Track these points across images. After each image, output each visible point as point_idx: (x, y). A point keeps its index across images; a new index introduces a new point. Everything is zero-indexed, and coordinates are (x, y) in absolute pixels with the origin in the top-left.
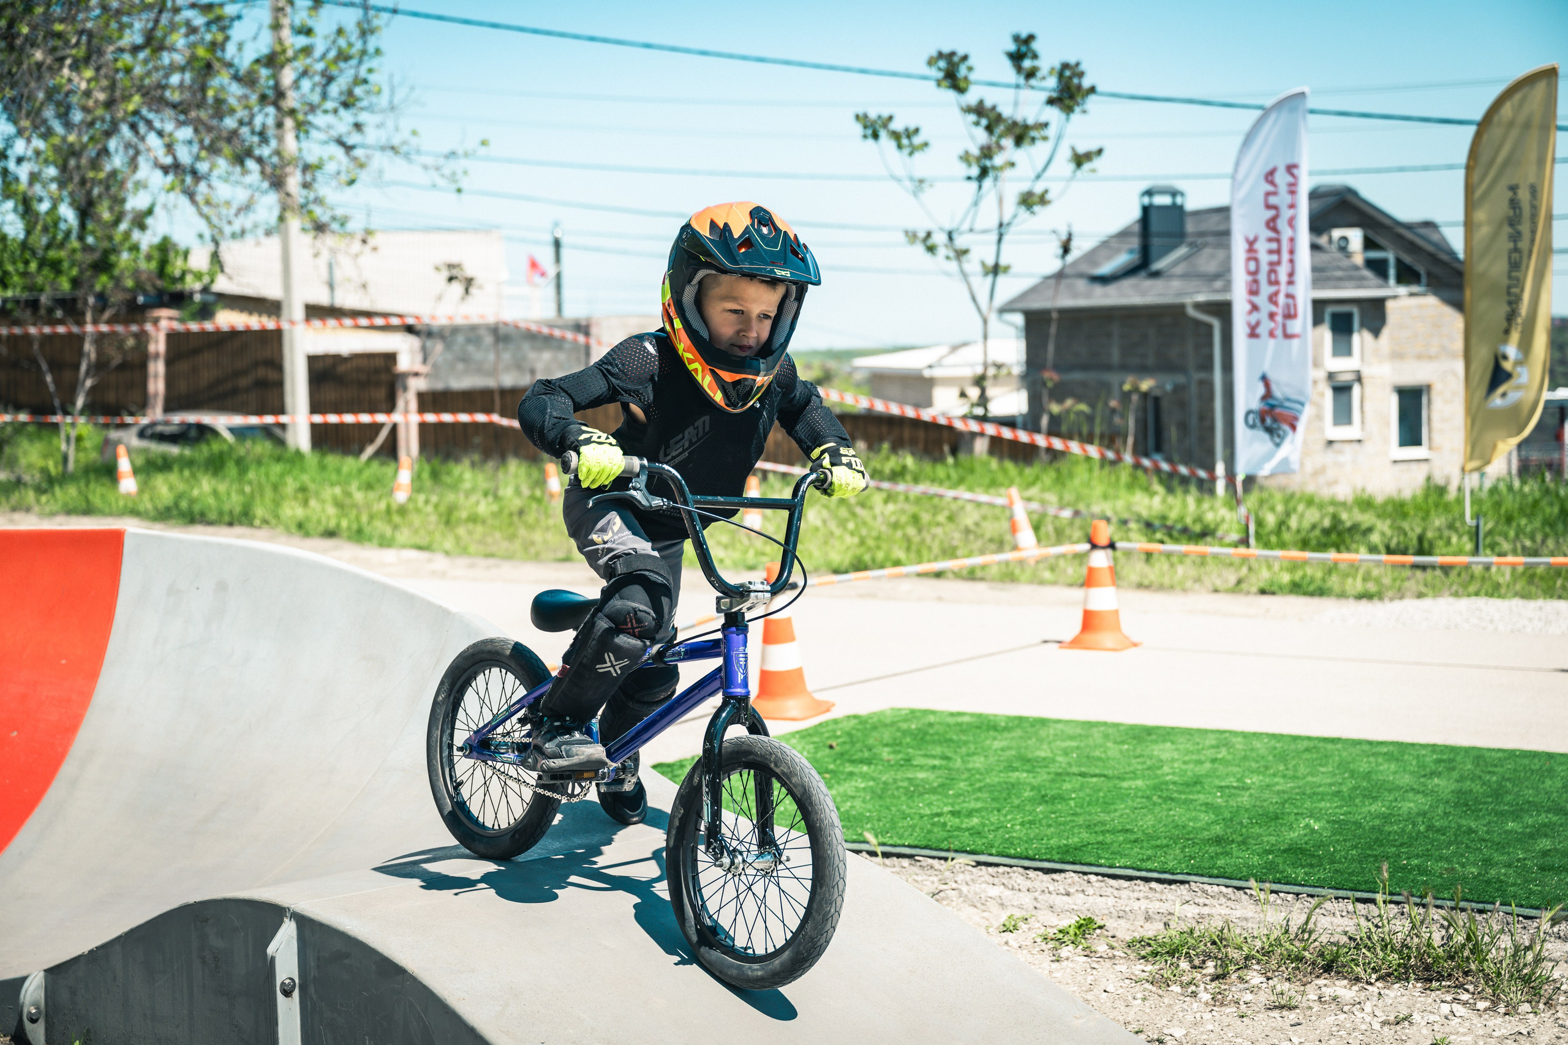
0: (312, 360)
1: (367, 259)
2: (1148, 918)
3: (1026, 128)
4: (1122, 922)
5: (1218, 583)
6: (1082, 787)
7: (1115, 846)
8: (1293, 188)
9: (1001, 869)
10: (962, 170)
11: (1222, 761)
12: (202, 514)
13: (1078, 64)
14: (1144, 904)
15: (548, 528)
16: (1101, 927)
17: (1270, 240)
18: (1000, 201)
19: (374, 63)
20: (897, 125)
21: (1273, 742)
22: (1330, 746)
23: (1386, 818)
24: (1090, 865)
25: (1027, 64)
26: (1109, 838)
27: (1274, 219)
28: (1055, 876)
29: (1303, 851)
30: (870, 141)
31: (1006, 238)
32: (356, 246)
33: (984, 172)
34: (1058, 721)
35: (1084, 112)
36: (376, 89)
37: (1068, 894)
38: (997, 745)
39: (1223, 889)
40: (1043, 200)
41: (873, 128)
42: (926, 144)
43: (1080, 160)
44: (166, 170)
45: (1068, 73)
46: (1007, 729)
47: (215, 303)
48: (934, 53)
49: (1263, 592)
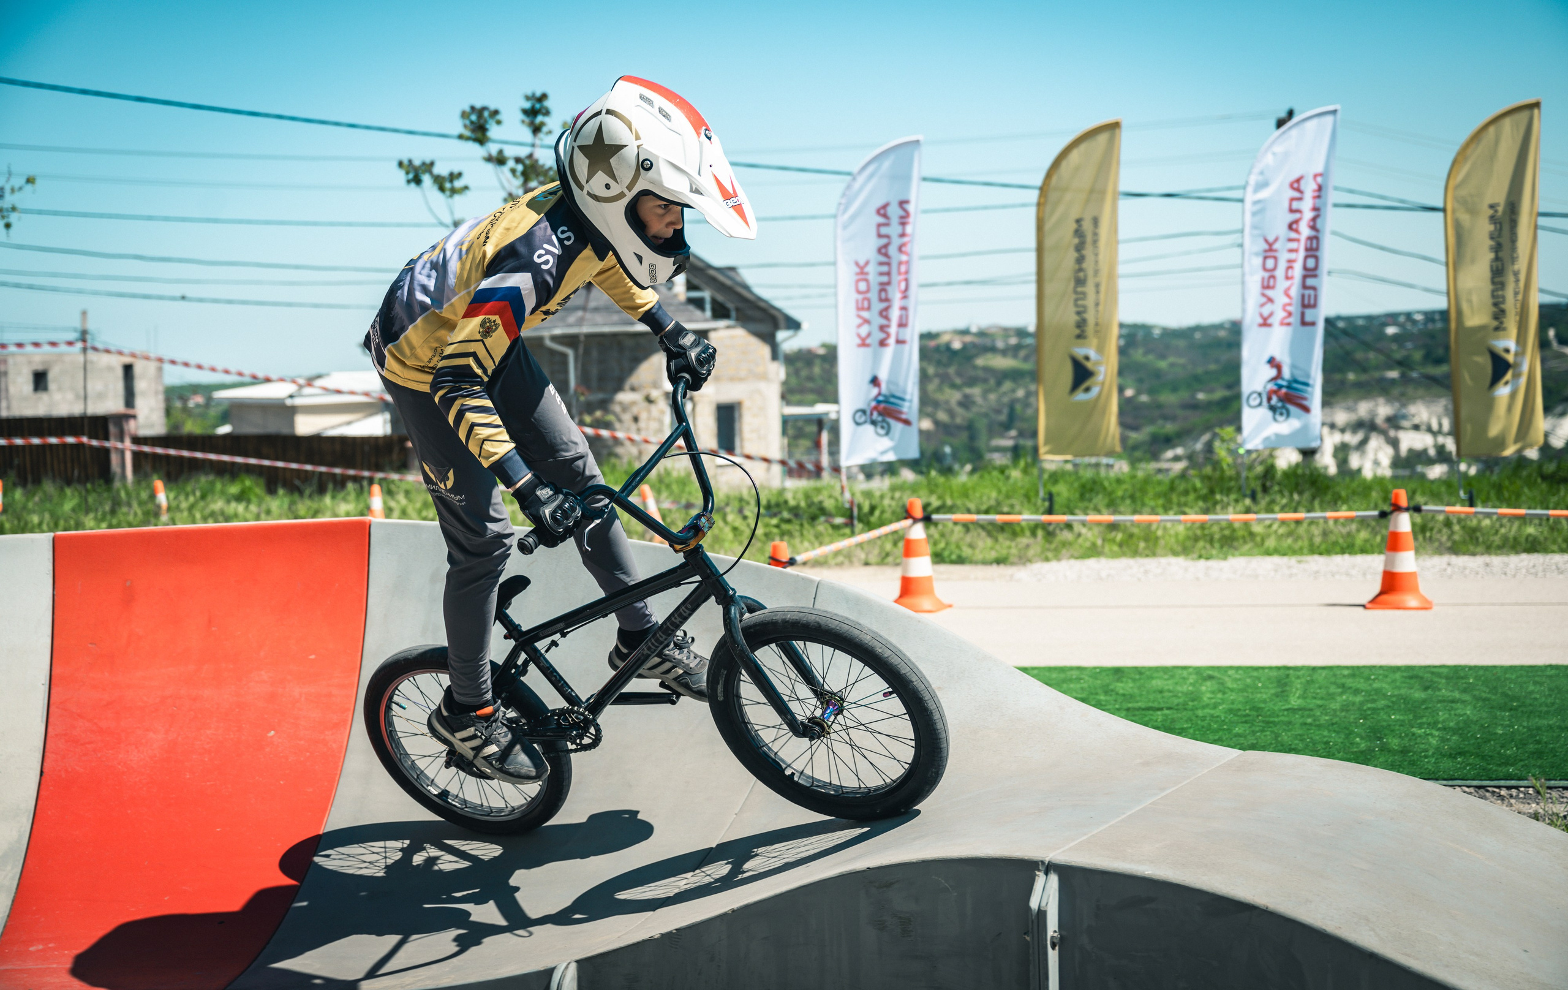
8: (904, 220)
17: (881, 264)
20: (441, 169)
27: (886, 246)
30: (413, 185)
41: (415, 173)
42: (466, 188)
48: (468, 109)
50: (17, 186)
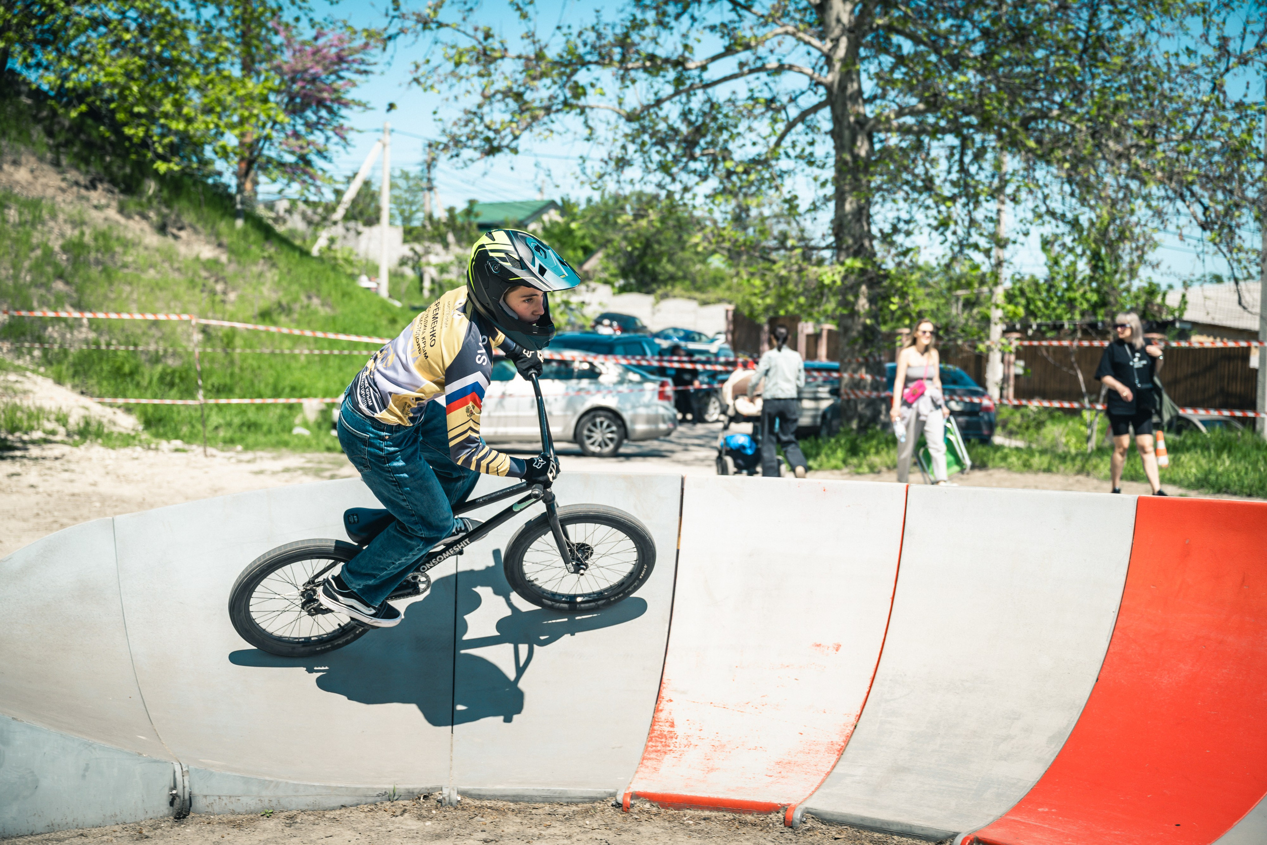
12: (1228, 486)
44: (1204, 226)
47: (1191, 330)
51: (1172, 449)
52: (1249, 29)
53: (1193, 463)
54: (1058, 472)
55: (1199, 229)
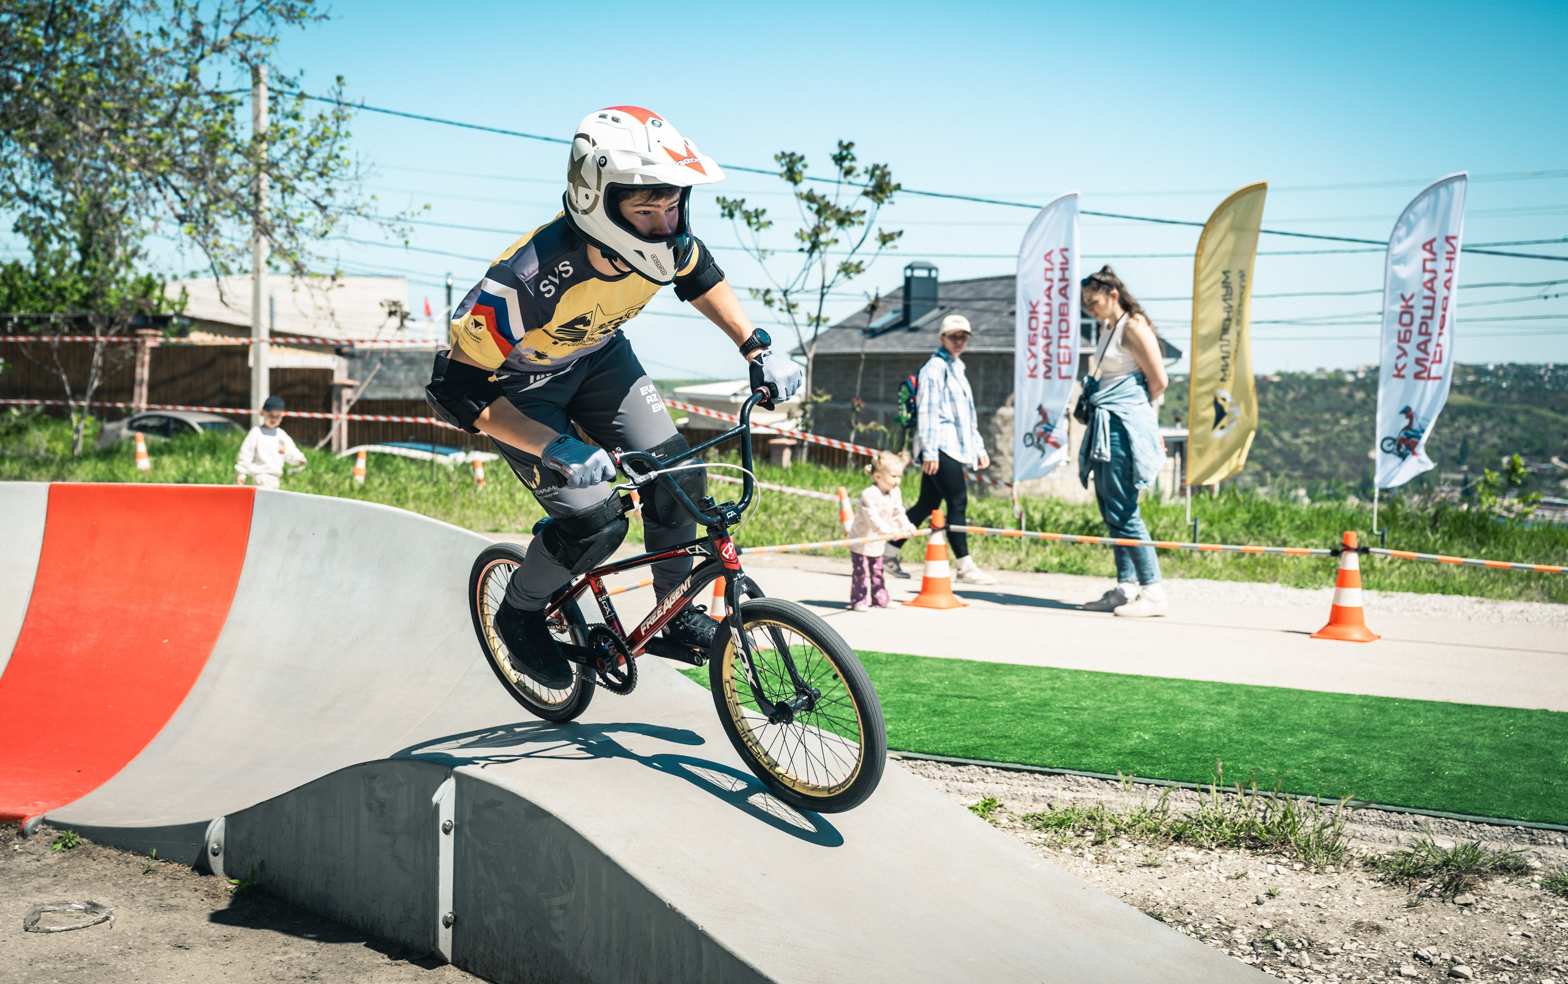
0: (274, 372)
1: (335, 293)
2: (1035, 800)
3: (848, 214)
4: (1015, 802)
5: (1003, 562)
6: (961, 706)
7: (1002, 748)
8: (1065, 268)
9: (919, 762)
10: (798, 244)
11: (1059, 689)
13: (886, 166)
14: (1031, 790)
15: (478, 507)
16: (1000, 806)
17: (1046, 305)
18: (823, 267)
19: (345, 143)
20: (749, 207)
21: (1092, 677)
22: (1136, 681)
23: (1197, 732)
24: (987, 760)
25: (847, 164)
26: (995, 742)
27: (1050, 288)
28: (961, 768)
29: (1143, 754)
30: (727, 219)
31: (826, 297)
32: (327, 282)
33: (815, 246)
34: (925, 658)
35: (892, 203)
36: (346, 162)
37: (972, 781)
38: (885, 674)
39: (1091, 780)
40: (859, 269)
41: (729, 209)
42: (770, 223)
43: (885, 239)
44: (182, 219)
45: (878, 172)
46: (887, 662)
47: (190, 326)
48: (780, 154)
49: (1038, 570)
50: (416, 212)
51: (153, 451)
52: (224, 16)
53: (174, 467)
54: (31, 479)
55: (177, 221)
